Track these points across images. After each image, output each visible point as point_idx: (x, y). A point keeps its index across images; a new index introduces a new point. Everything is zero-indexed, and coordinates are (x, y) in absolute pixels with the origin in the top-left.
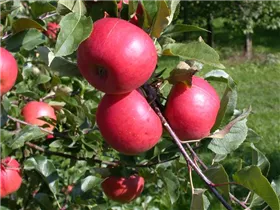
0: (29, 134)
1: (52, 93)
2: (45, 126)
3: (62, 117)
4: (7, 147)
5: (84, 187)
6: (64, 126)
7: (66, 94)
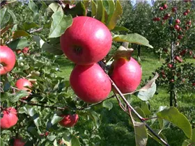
0: (21, 95)
1: (30, 75)
2: (28, 91)
3: (37, 86)
4: (10, 102)
5: (53, 122)
6: (38, 90)
7: (37, 75)
